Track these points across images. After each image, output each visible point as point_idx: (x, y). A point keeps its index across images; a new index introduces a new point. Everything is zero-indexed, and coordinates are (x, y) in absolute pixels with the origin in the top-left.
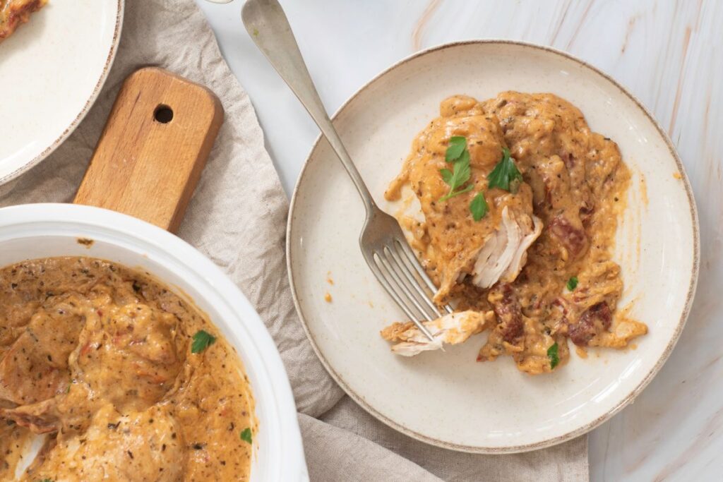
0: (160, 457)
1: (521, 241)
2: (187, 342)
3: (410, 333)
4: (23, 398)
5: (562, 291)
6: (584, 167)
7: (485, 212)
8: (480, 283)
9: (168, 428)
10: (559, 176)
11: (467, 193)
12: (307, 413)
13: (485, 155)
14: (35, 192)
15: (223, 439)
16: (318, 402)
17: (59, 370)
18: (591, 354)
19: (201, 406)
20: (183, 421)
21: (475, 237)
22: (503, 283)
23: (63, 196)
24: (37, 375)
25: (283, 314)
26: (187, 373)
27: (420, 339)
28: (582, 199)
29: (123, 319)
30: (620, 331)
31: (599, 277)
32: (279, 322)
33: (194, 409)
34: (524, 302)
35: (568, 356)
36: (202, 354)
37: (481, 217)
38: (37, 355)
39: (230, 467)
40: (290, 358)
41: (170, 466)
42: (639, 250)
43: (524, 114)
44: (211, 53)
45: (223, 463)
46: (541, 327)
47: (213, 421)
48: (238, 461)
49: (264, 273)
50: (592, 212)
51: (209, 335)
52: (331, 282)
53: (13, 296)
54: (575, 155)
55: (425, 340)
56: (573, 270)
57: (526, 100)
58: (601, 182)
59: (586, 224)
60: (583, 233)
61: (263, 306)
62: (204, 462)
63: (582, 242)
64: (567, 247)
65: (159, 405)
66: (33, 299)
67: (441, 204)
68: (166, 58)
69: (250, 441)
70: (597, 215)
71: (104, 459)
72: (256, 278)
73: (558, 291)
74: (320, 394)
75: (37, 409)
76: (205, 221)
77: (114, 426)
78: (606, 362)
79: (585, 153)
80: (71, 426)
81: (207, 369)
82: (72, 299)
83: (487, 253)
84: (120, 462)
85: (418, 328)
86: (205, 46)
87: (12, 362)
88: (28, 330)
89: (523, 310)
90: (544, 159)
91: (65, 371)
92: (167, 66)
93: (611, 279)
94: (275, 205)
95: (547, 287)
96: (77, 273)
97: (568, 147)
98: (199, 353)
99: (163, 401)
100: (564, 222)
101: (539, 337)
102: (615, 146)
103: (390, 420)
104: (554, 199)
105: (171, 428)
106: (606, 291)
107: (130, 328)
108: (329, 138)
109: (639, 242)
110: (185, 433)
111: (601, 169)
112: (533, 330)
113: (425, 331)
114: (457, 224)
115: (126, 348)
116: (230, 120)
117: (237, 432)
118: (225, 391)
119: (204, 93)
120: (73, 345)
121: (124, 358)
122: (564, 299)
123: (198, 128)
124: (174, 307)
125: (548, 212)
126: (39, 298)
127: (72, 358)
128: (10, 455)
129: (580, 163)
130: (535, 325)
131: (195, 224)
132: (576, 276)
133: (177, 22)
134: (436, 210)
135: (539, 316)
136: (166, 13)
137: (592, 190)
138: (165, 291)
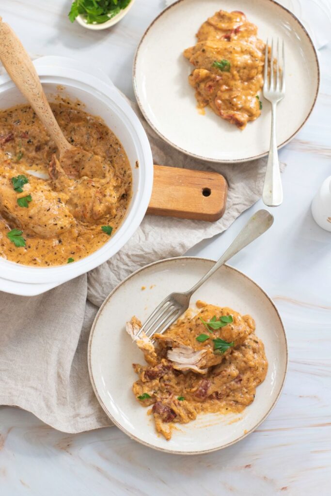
0: (51, 224)
1: (193, 364)
2: (106, 224)
3: (137, 326)
4: (62, 162)
5: (176, 395)
6: (238, 388)
7: (202, 342)
8: (169, 354)
9: (66, 224)
10: (229, 375)
11: (208, 331)
12: (88, 293)
13: (227, 333)
14: (156, 148)
15: (66, 251)
16: (94, 296)
17: (79, 175)
18: (150, 417)
19: (79, 238)
20: (70, 232)
21: (189, 341)
22: (172, 364)
23: (158, 160)
24: (74, 165)
25: (130, 268)
26: (92, 227)
27: (135, 331)
28: (222, 391)
29: (108, 192)
30: (165, 427)
31: (188, 410)
32: (126, 267)
33: (77, 235)
34: (166, 377)
35: (146, 406)
36: (102, 232)
37: (198, 341)
38: (83, 163)
39: (55, 257)
40: (111, 277)
41: (48, 229)
42: (206, 426)
43: (254, 353)
44: (242, 208)
45: (56, 254)
46: (157, 388)
47: (73, 244)
48: (58, 260)
49: (147, 253)
50: (218, 399)
51: (111, 232)
52: (151, 287)
53: (107, 147)
54: (242, 382)
55: (135, 334)
56: (188, 397)
57: (261, 352)
58: (233, 399)
59: (211, 397)
60: (206, 396)
61: (132, 257)
62: (54, 245)
63: (202, 397)
64: (197, 390)
65: (74, 219)
66: (107, 155)
67: (200, 322)
68: (233, 189)
69: (68, 263)
70: (217, 401)
71: (44, 200)
72: (143, 251)
73: (176, 393)
74: (98, 296)
75: (58, 168)
76: (164, 226)
77: (60, 201)
78: (148, 425)
79: (244, 386)
80: (55, 184)
81: (96, 236)
82: (111, 170)
83: (184, 351)
84: (44, 206)
85: (140, 329)
86: (244, 204)
87: (77, 152)
88: (93, 155)
89: (162, 378)
90: (235, 367)
91: (79, 176)
92: (230, 191)
93: (188, 416)
94: (179, 250)
95: (176, 387)
96: (124, 169)
97: (245, 377)
98: (102, 230)
99: (76, 221)
100: (209, 385)
101: (152, 388)
102: (251, 401)
103: (94, 328)
104: (218, 377)
105: (65, 226)
106: (182, 414)
107: (105, 196)
108: (216, 265)
109: (210, 425)
110: (64, 234)
111: (239, 397)
112: (154, 384)
113: (140, 332)
114: (193, 332)
115: (96, 197)
116: (213, 225)
117: (71, 256)
118: (88, 246)
119: (222, 207)
120: (91, 176)
121: (91, 197)
122: (173, 397)
123: (204, 209)
124: (119, 214)
125: (211, 377)
126: (108, 157)
127: (85, 178)
128: (36, 166)
129: (239, 385)
130: (157, 385)
131: (161, 222)
132: (185, 399)
133: (251, 189)
134: (196, 320)
135: (162, 386)
136: (254, 184)
137: (228, 396)
138: (126, 209)
